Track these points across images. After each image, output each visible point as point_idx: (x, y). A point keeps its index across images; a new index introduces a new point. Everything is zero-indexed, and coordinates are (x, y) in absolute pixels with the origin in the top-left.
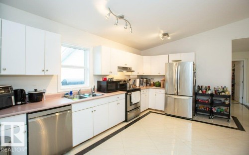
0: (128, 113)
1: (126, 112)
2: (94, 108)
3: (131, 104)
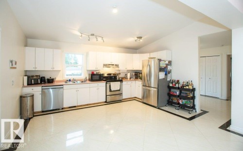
0: (108, 97)
1: (106, 96)
2: (78, 89)
3: (110, 91)
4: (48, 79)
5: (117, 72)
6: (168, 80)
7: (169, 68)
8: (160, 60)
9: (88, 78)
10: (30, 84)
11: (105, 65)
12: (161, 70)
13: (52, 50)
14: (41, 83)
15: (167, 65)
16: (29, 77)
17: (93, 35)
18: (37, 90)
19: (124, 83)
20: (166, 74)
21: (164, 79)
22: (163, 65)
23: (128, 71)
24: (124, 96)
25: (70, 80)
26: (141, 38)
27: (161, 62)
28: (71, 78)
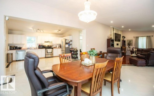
1: (45, 55)
3: (47, 52)
4: (19, 48)
5: (52, 45)
6: (70, 48)
7: (71, 43)
8: (66, 40)
9: (37, 47)
10: (11, 49)
11: (46, 42)
12: (66, 43)
13: (20, 35)
14: (16, 49)
15: (70, 42)
16: (10, 46)
17: (38, 29)
18: (14, 52)
19: (54, 49)
20: (69, 45)
21: (68, 47)
22: (67, 42)
23: (57, 44)
24: (54, 55)
25: (29, 48)
26: (60, 30)
27: (66, 41)
28: (30, 47)
